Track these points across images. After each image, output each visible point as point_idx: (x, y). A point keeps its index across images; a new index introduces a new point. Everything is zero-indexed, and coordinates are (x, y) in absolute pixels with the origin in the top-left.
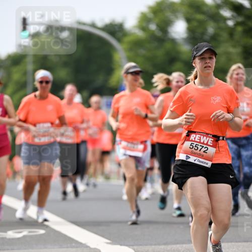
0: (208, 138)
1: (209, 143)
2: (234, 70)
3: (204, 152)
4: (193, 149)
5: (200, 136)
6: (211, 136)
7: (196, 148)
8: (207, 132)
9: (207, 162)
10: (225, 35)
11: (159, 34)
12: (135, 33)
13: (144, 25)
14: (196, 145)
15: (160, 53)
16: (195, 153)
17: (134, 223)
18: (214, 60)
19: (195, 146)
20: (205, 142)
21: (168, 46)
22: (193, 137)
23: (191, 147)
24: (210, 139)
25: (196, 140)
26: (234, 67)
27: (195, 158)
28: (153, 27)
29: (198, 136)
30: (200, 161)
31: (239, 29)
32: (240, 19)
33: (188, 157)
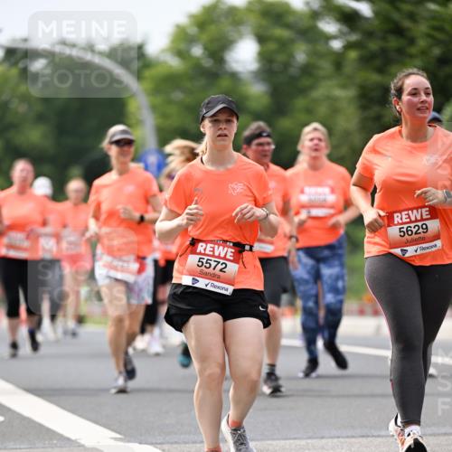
0: (226, 249)
1: (228, 257)
2: (309, 133)
3: (221, 270)
4: (203, 267)
5: (213, 245)
6: (231, 244)
7: (208, 265)
8: (225, 238)
9: (226, 286)
10: (326, 66)
11: (208, 63)
14: (208, 260)
16: (206, 274)
17: (122, 391)
18: (235, 124)
19: (206, 263)
20: (222, 255)
22: (201, 247)
23: (200, 264)
24: (230, 250)
25: (207, 252)
27: (207, 281)
28: (197, 51)
29: (209, 245)
30: (215, 287)
31: (353, 55)
32: (354, 37)
33: (195, 281)
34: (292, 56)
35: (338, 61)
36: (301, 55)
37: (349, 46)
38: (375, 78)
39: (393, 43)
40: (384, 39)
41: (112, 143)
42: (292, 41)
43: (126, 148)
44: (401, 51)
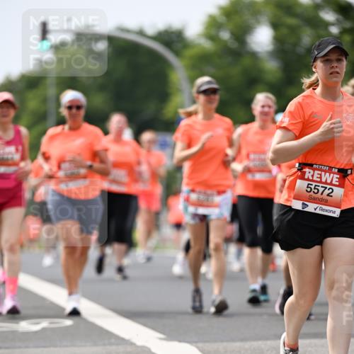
0: (332, 175)
1: (334, 182)
3: (328, 195)
4: (312, 193)
5: (320, 172)
6: (336, 170)
9: (334, 209)
11: (234, 45)
12: (199, 45)
13: (213, 32)
14: (316, 186)
16: (315, 199)
18: (345, 63)
19: (315, 189)
20: (329, 181)
21: (246, 61)
22: (308, 173)
23: (309, 190)
24: (336, 176)
25: (315, 178)
27: (316, 205)
28: (225, 35)
29: (316, 172)
30: (323, 210)
31: (347, 38)
32: (348, 24)
33: (305, 205)
41: (199, 92)
43: (212, 96)
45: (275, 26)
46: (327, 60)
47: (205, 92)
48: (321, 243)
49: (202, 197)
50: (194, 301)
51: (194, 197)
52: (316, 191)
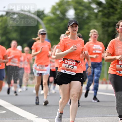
0: (73, 62)
1: (74, 65)
3: (72, 68)
5: (70, 61)
6: (75, 61)
8: (73, 59)
10: (93, 17)
11: (61, 16)
12: (49, 16)
13: (54, 11)
14: (68, 65)
15: (62, 25)
16: (68, 69)
18: (78, 27)
20: (72, 64)
22: (66, 62)
23: (66, 66)
24: (75, 63)
25: (68, 63)
26: (92, 31)
27: (68, 71)
28: (58, 13)
29: (69, 61)
30: (70, 73)
31: (100, 14)
32: (101, 9)
33: (65, 71)
34: (84, 14)
35: (96, 15)
36: (86, 14)
37: (99, 11)
38: (106, 20)
39: (111, 10)
40: (109, 9)
41: (40, 34)
42: (84, 10)
44: (113, 13)
45: (75, 9)
46: (72, 27)
47: (42, 34)
48: (70, 83)
49: (40, 68)
50: (36, 100)
51: (38, 67)
52: (68, 67)
